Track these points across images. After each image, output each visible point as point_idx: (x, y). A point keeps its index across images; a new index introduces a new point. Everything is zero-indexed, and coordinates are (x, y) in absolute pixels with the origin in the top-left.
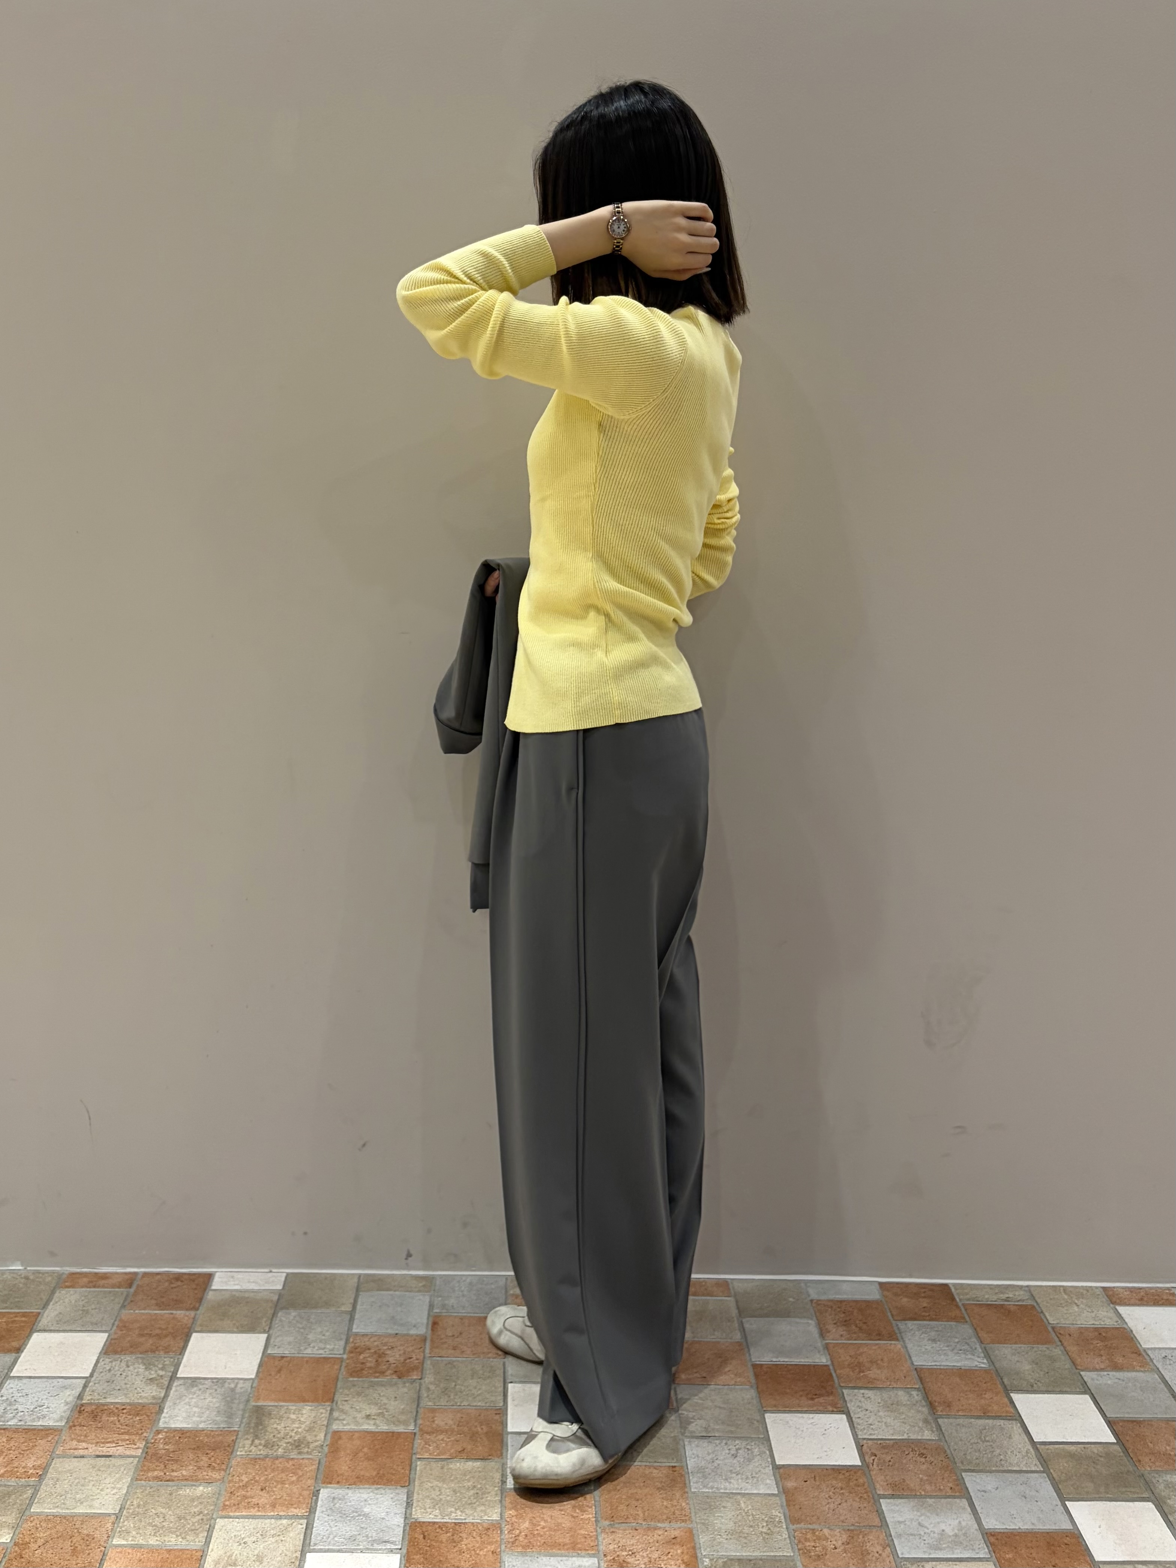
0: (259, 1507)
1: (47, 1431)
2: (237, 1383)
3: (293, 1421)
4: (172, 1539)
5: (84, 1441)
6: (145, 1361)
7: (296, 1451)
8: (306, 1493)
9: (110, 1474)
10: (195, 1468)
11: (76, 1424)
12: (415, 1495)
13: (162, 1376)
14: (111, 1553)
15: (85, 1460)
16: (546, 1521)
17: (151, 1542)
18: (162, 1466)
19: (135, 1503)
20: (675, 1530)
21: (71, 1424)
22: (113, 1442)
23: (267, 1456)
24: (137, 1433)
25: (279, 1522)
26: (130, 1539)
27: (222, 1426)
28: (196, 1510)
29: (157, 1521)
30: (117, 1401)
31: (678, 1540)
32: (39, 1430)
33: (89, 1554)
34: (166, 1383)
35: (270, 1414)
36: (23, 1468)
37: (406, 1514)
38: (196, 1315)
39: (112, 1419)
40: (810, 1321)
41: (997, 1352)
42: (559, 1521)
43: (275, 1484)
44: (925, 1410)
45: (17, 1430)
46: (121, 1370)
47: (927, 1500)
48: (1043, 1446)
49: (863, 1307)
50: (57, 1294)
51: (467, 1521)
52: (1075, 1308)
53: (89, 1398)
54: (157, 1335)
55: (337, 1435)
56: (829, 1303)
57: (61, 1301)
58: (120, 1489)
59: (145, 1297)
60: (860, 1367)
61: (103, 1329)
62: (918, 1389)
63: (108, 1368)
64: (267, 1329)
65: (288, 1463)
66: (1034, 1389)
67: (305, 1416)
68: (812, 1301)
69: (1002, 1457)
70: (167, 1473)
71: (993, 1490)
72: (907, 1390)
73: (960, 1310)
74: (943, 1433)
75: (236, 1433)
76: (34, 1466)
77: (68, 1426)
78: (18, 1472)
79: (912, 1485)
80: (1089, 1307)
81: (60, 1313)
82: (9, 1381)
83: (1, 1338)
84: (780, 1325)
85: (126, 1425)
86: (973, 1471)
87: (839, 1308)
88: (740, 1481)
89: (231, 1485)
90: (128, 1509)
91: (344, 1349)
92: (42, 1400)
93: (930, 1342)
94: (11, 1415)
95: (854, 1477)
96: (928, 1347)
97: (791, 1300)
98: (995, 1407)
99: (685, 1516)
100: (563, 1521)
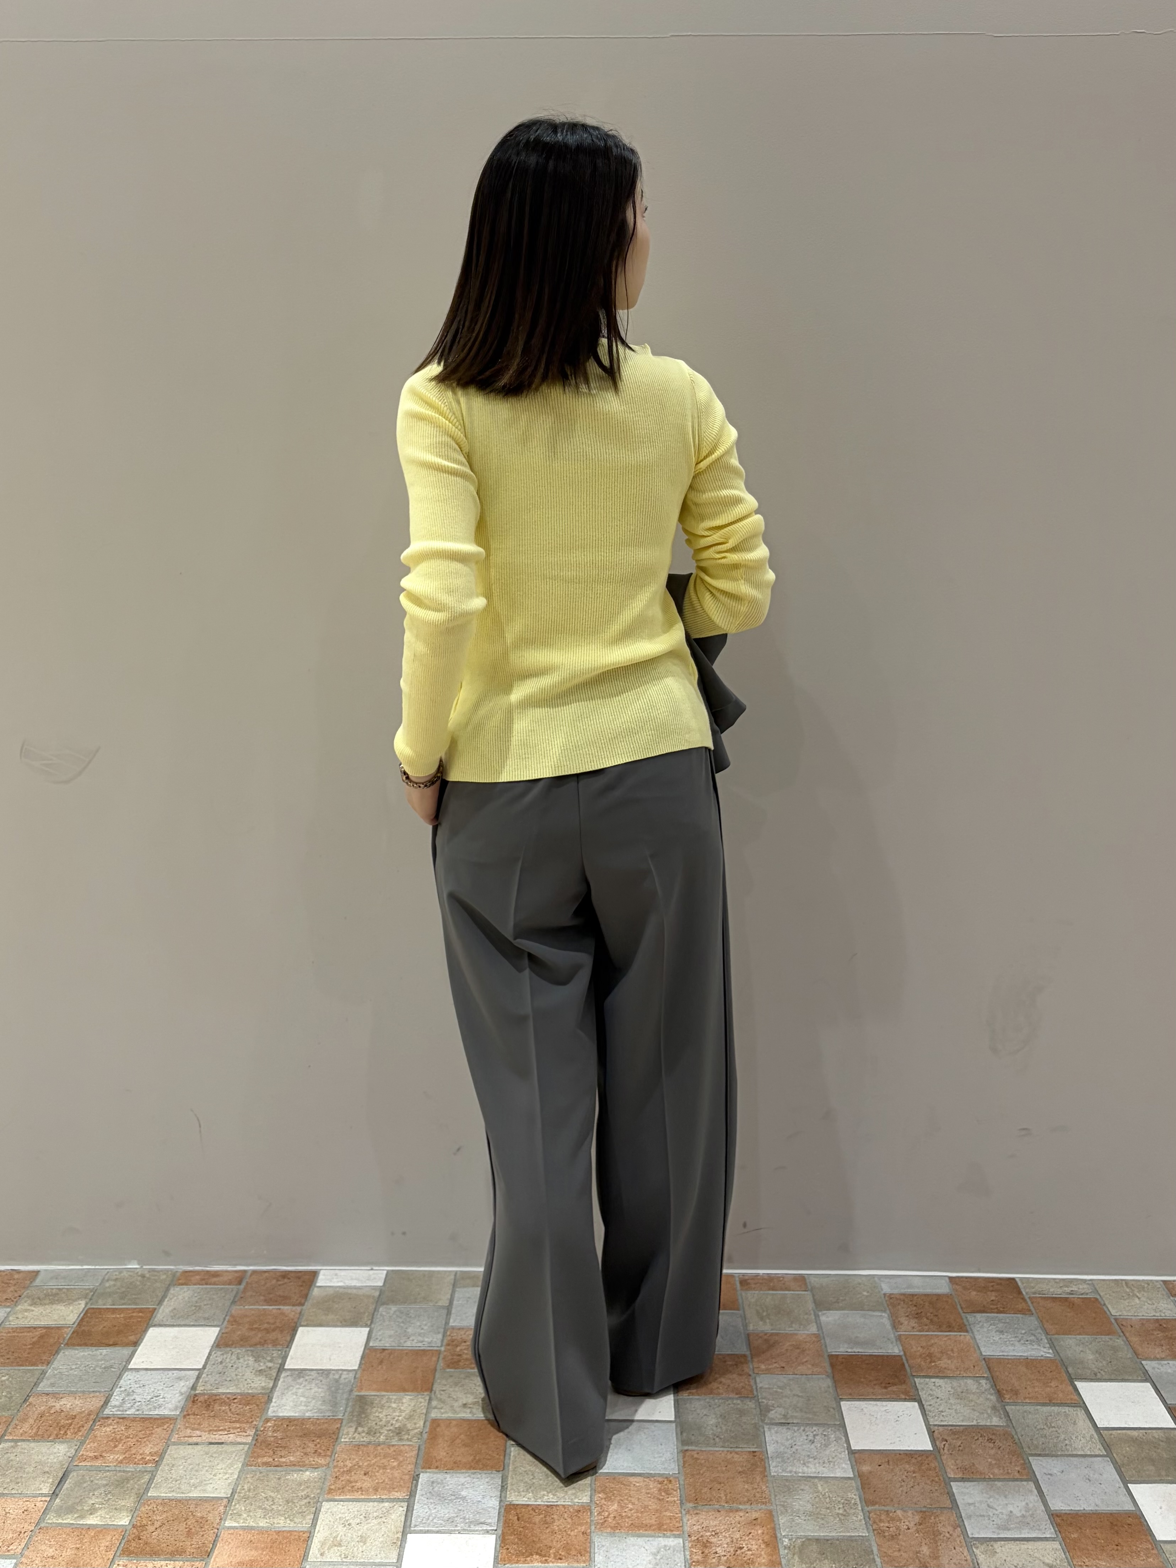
0: (362, 1491)
1: (163, 1420)
2: (341, 1374)
3: (394, 1410)
4: (282, 1522)
5: (197, 1429)
6: (254, 1354)
7: (396, 1438)
8: (407, 1477)
9: (222, 1460)
10: (302, 1454)
11: (190, 1413)
12: (510, 1479)
13: (270, 1368)
14: (224, 1535)
15: (199, 1447)
16: (633, 1504)
17: (261, 1525)
18: (271, 1452)
19: (246, 1487)
20: (756, 1511)
21: (185, 1413)
22: (225, 1430)
23: (369, 1443)
24: (247, 1422)
25: (382, 1505)
26: (242, 1521)
27: (327, 1414)
28: (303, 1494)
29: (267, 1505)
30: (228, 1391)
31: (759, 1521)
32: (155, 1419)
33: (203, 1535)
34: (275, 1374)
35: (372, 1403)
36: (141, 1454)
37: (500, 1497)
38: (302, 1310)
39: (224, 1408)
40: (883, 1314)
41: (1062, 1342)
42: (646, 1503)
43: (377, 1468)
44: (993, 1398)
45: (134, 1419)
46: (232, 1362)
47: (996, 1483)
48: (1105, 1432)
49: (934, 1300)
50: (172, 1291)
51: (558, 1503)
52: (1137, 1301)
53: (202, 1389)
54: (266, 1329)
55: (436, 1423)
56: (902, 1297)
57: (175, 1298)
58: (232, 1474)
59: (254, 1294)
60: (931, 1357)
61: (215, 1323)
62: (987, 1378)
63: (220, 1360)
64: (369, 1323)
65: (389, 1449)
66: (1098, 1377)
67: (405, 1405)
68: (885, 1294)
69: (1067, 1442)
70: (276, 1459)
71: (1059, 1474)
72: (976, 1379)
73: (1027, 1303)
74: (1010, 1420)
75: (340, 1422)
76: (150, 1453)
77: (182, 1415)
78: (136, 1458)
79: (981, 1468)
80: (1150, 1299)
81: (175, 1309)
82: (127, 1373)
83: (119, 1332)
84: (854, 1318)
85: (237, 1414)
86: (1039, 1455)
87: (911, 1301)
88: (817, 1465)
89: (336, 1470)
90: (239, 1493)
91: (442, 1341)
92: (158, 1390)
93: (998, 1333)
94: (129, 1405)
95: (926, 1462)
96: (996, 1338)
97: (865, 1293)
98: (1061, 1395)
99: (765, 1498)
100: (650, 1503)
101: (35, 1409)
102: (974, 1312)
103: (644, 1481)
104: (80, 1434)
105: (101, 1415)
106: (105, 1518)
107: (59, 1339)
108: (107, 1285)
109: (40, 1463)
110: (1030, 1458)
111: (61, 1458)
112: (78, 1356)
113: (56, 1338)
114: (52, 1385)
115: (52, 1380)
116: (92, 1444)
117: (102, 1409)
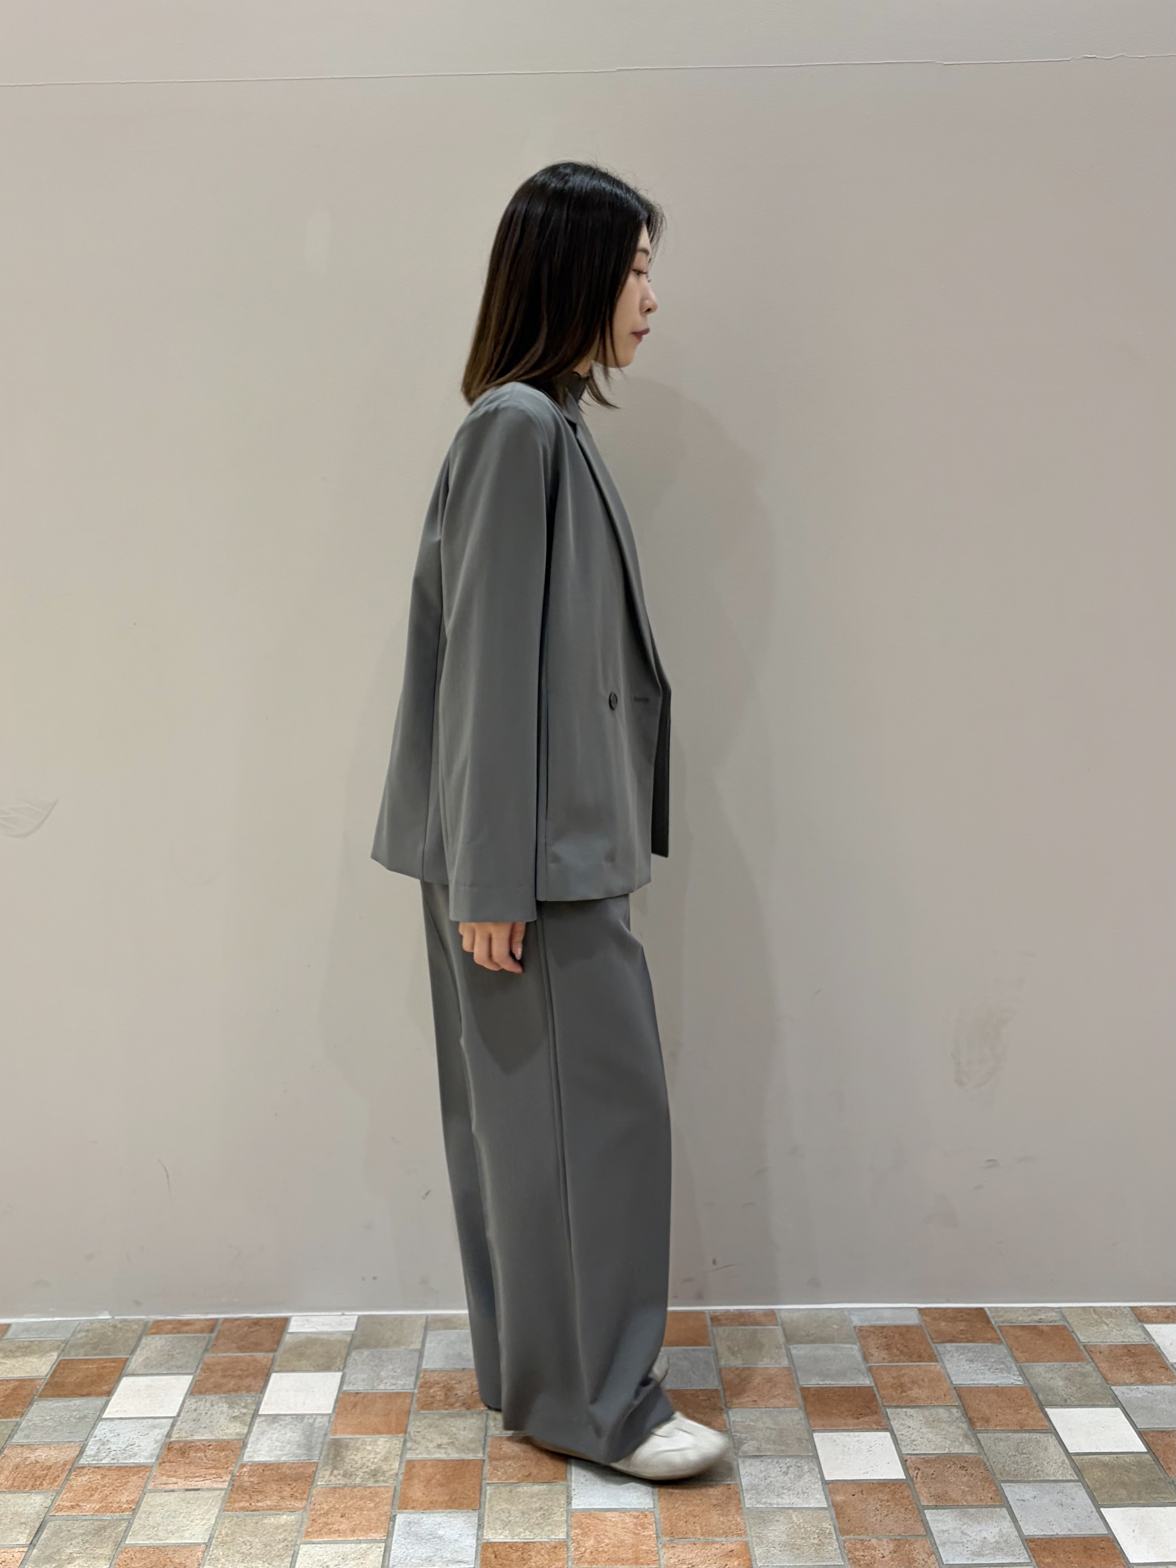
0: (339, 1533)
1: (138, 1469)
2: (315, 1419)
3: (370, 1452)
4: (260, 1565)
5: (173, 1476)
6: (228, 1400)
7: (372, 1480)
8: (383, 1518)
9: (199, 1506)
10: (279, 1498)
11: (166, 1460)
12: (486, 1517)
13: (244, 1414)
15: (176, 1494)
16: (610, 1539)
18: (247, 1497)
19: (223, 1532)
20: (732, 1543)
21: (161, 1461)
22: (201, 1476)
23: (345, 1485)
24: (223, 1468)
25: (359, 1546)
26: (220, 1566)
27: (303, 1458)
28: (280, 1537)
29: (244, 1549)
30: (203, 1438)
31: (735, 1552)
32: (131, 1467)
34: (249, 1420)
35: (347, 1446)
36: (117, 1503)
37: (477, 1535)
39: (199, 1455)
40: (854, 1346)
41: (1031, 1370)
42: (622, 1538)
43: (354, 1511)
44: (965, 1426)
45: (110, 1468)
46: (207, 1409)
47: (969, 1510)
48: (1077, 1457)
49: (904, 1331)
50: (144, 1341)
51: (535, 1540)
52: (1105, 1327)
53: (177, 1436)
54: (239, 1376)
55: (411, 1464)
56: (872, 1329)
57: (148, 1347)
58: (209, 1519)
59: (226, 1341)
60: (902, 1387)
61: (188, 1371)
62: (957, 1407)
63: (194, 1408)
64: (341, 1367)
65: (366, 1491)
66: (1067, 1403)
67: (380, 1447)
68: (855, 1327)
69: (1039, 1468)
70: (253, 1504)
71: (1032, 1499)
72: (948, 1408)
73: (996, 1332)
74: (982, 1447)
75: (316, 1465)
76: (127, 1501)
77: (158, 1462)
78: (112, 1506)
79: (954, 1496)
80: (1118, 1326)
81: (147, 1358)
82: (101, 1423)
83: (92, 1383)
84: (823, 1350)
85: (213, 1460)
86: (1012, 1482)
87: (881, 1333)
88: (791, 1496)
89: (313, 1513)
90: (217, 1538)
91: (415, 1384)
92: (133, 1439)
93: (968, 1362)
94: (104, 1454)
95: (900, 1490)
96: (967, 1367)
97: (835, 1326)
98: (1031, 1422)
99: (740, 1530)
100: (626, 1537)
101: (10, 1461)
102: (943, 1342)
103: (620, 1516)
104: (56, 1484)
105: (76, 1465)
107: (32, 1390)
108: (79, 1336)
109: (16, 1514)
110: (1002, 1484)
111: (37, 1509)
112: (52, 1407)
113: (29, 1390)
114: (27, 1436)
115: (26, 1432)
116: (68, 1494)
117: (78, 1459)
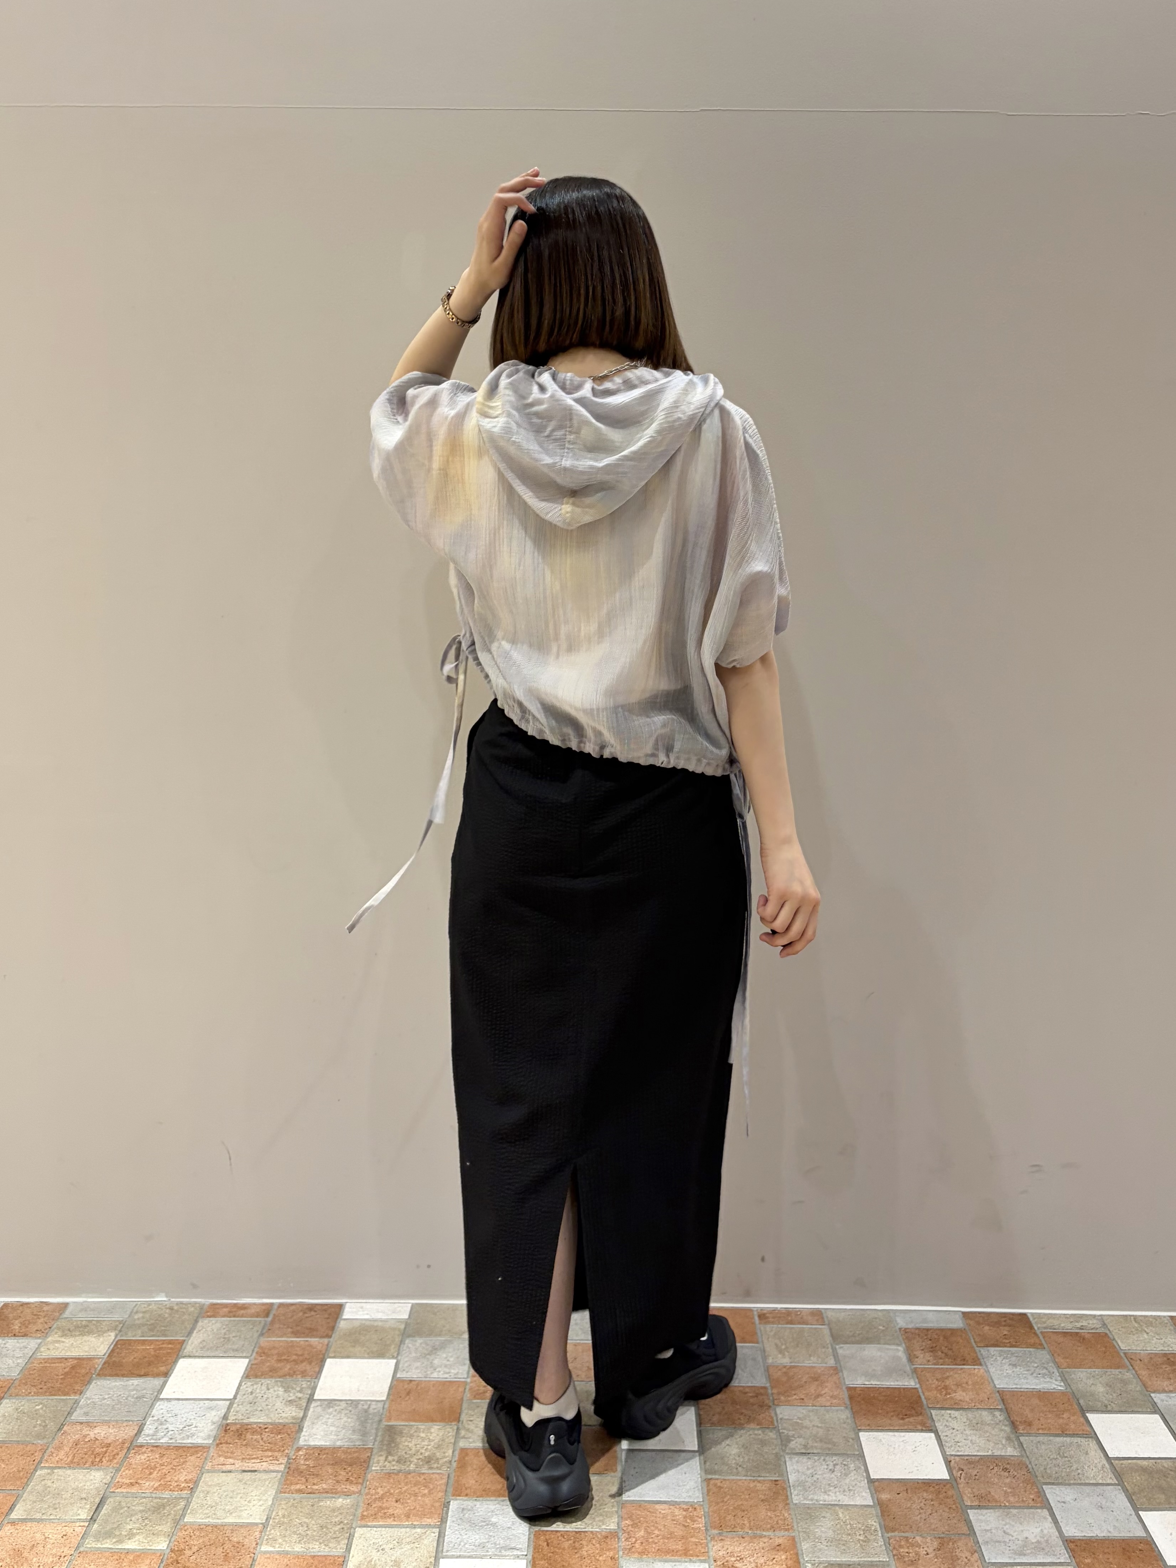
0: (394, 1517)
1: (196, 1449)
2: (370, 1405)
3: (423, 1439)
4: (316, 1547)
5: (230, 1458)
6: (284, 1385)
7: (426, 1467)
8: (437, 1504)
9: (256, 1487)
10: (334, 1482)
11: (223, 1442)
13: (300, 1398)
14: (260, 1559)
15: (233, 1474)
16: (660, 1530)
17: (296, 1549)
18: (304, 1480)
19: (280, 1513)
21: (218, 1441)
22: (257, 1458)
23: (400, 1471)
24: (279, 1451)
25: (414, 1531)
26: (277, 1546)
27: (357, 1443)
28: (336, 1520)
29: (301, 1530)
30: (259, 1421)
31: (782, 1547)
32: (188, 1447)
33: (240, 1560)
34: (305, 1404)
35: (401, 1433)
36: (176, 1481)
38: (329, 1342)
39: (256, 1437)
40: (899, 1348)
41: (1074, 1376)
42: (672, 1530)
43: (408, 1496)
44: (1007, 1429)
45: (168, 1448)
46: (263, 1392)
47: (1011, 1510)
48: (1117, 1462)
49: (948, 1334)
50: (199, 1323)
51: (586, 1530)
53: (234, 1418)
54: (294, 1360)
55: (464, 1452)
56: (917, 1331)
57: (203, 1329)
58: (266, 1501)
59: (281, 1326)
60: (946, 1390)
61: (244, 1355)
62: (1000, 1410)
63: (250, 1390)
64: (395, 1355)
65: (419, 1477)
66: (1108, 1409)
67: (433, 1437)
68: (900, 1329)
69: (1079, 1471)
70: (309, 1487)
71: (1073, 1501)
72: (991, 1411)
73: (1037, 1337)
74: (1024, 1450)
75: (370, 1451)
76: (185, 1480)
77: (215, 1443)
78: (171, 1485)
79: (996, 1496)
80: (1158, 1334)
81: (203, 1340)
82: (159, 1403)
83: (149, 1363)
84: (869, 1351)
85: (269, 1443)
86: (1052, 1484)
87: (926, 1335)
88: (841, 1493)
89: (368, 1497)
90: (274, 1519)
92: (190, 1419)
93: (1011, 1367)
94: (162, 1434)
95: (943, 1490)
96: (1010, 1372)
97: (881, 1328)
98: (1072, 1426)
99: (788, 1525)
100: (676, 1530)
101: (68, 1435)
102: (987, 1346)
103: (670, 1509)
104: (115, 1461)
105: (134, 1443)
106: (143, 1543)
107: (90, 1369)
108: (135, 1316)
109: (76, 1489)
110: (1044, 1487)
111: (97, 1485)
112: (109, 1385)
113: (87, 1368)
114: (85, 1413)
115: (84, 1409)
116: (127, 1471)
117: (136, 1438)
